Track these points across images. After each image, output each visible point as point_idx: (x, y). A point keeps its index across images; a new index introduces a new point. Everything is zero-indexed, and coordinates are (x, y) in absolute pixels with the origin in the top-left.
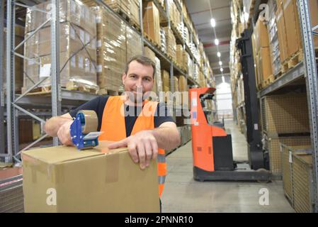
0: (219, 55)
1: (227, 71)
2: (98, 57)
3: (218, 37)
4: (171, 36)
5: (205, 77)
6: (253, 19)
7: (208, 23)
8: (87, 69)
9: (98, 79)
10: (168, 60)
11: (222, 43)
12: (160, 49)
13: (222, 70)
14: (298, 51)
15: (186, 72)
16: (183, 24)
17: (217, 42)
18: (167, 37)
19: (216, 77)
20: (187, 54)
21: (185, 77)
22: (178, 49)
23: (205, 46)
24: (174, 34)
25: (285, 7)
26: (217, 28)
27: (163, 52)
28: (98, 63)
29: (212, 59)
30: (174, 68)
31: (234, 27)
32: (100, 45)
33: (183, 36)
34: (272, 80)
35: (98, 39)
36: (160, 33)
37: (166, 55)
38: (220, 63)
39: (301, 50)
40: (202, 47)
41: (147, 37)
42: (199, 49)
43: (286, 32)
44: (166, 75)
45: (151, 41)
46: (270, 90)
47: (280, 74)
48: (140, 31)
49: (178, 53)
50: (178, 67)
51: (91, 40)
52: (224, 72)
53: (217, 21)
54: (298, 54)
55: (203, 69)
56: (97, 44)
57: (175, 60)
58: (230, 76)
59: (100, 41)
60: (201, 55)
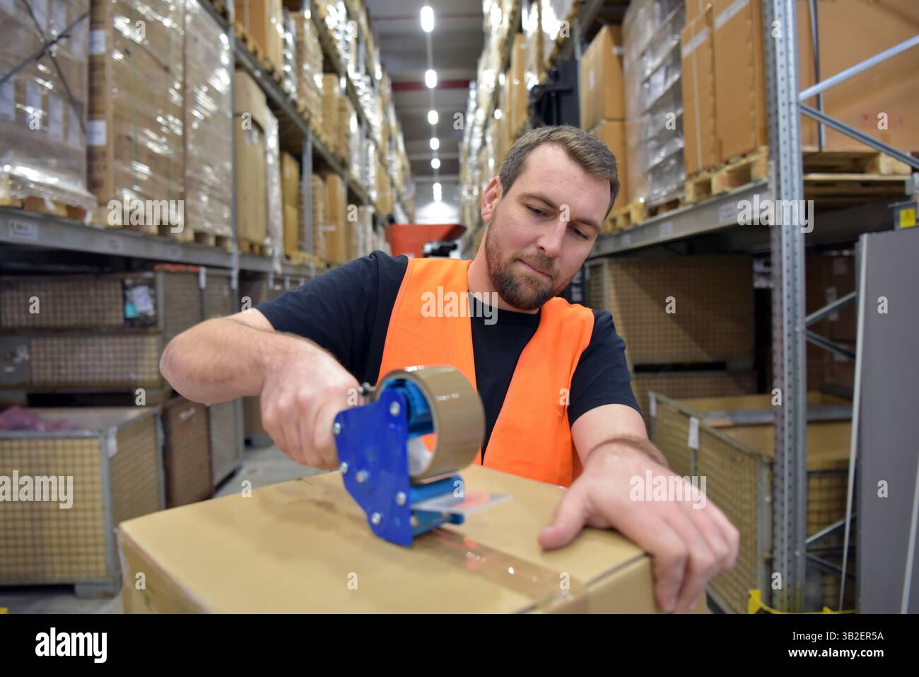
0: (433, 117)
1: (452, 168)
2: (93, 91)
3: (438, 66)
4: (311, 42)
5: (392, 184)
6: (577, 33)
7: (414, 17)
8: (56, 130)
9: (90, 170)
10: (299, 122)
11: (445, 85)
12: (278, 84)
13: (436, 164)
14: (754, 151)
15: (345, 164)
16: (343, 11)
17: (431, 78)
18: (300, 46)
19: (418, 184)
20: (349, 105)
21: (342, 177)
22: (328, 86)
23: (398, 86)
24: (321, 39)
25: (720, 21)
26: (438, 36)
27: (286, 95)
28: (93, 112)
29: (413, 129)
30: (314, 149)
31: (494, 41)
32: (101, 49)
33: (340, 47)
34: (637, 218)
35: (94, 25)
36: (280, 28)
37: (294, 104)
38: (435, 143)
39: (763, 149)
40: (387, 90)
41: (244, 40)
42: (380, 93)
43: (714, 93)
44: (291, 168)
45: (255, 53)
46: (628, 243)
47: (674, 204)
48: (225, 14)
49: (326, 99)
50: (325, 145)
51: (70, 27)
52: (442, 171)
53: (441, 16)
54: (752, 158)
55: (388, 158)
56: (92, 43)
57: (317, 121)
58: (457, 183)
59: (101, 35)
60: (385, 113)
